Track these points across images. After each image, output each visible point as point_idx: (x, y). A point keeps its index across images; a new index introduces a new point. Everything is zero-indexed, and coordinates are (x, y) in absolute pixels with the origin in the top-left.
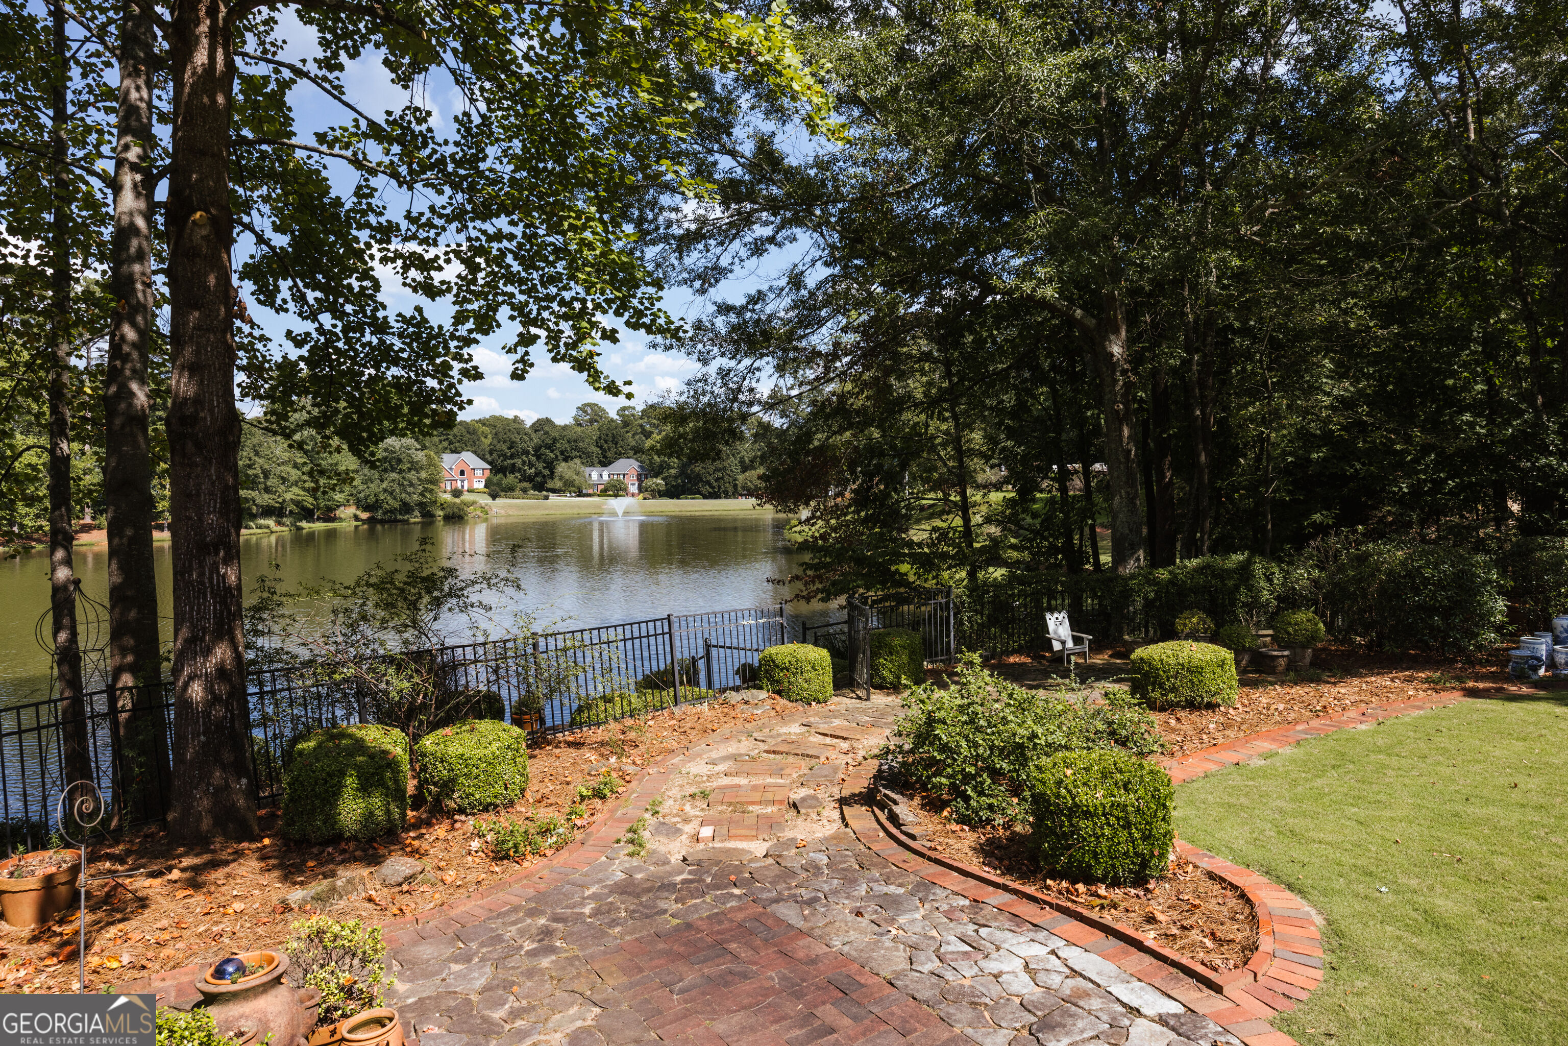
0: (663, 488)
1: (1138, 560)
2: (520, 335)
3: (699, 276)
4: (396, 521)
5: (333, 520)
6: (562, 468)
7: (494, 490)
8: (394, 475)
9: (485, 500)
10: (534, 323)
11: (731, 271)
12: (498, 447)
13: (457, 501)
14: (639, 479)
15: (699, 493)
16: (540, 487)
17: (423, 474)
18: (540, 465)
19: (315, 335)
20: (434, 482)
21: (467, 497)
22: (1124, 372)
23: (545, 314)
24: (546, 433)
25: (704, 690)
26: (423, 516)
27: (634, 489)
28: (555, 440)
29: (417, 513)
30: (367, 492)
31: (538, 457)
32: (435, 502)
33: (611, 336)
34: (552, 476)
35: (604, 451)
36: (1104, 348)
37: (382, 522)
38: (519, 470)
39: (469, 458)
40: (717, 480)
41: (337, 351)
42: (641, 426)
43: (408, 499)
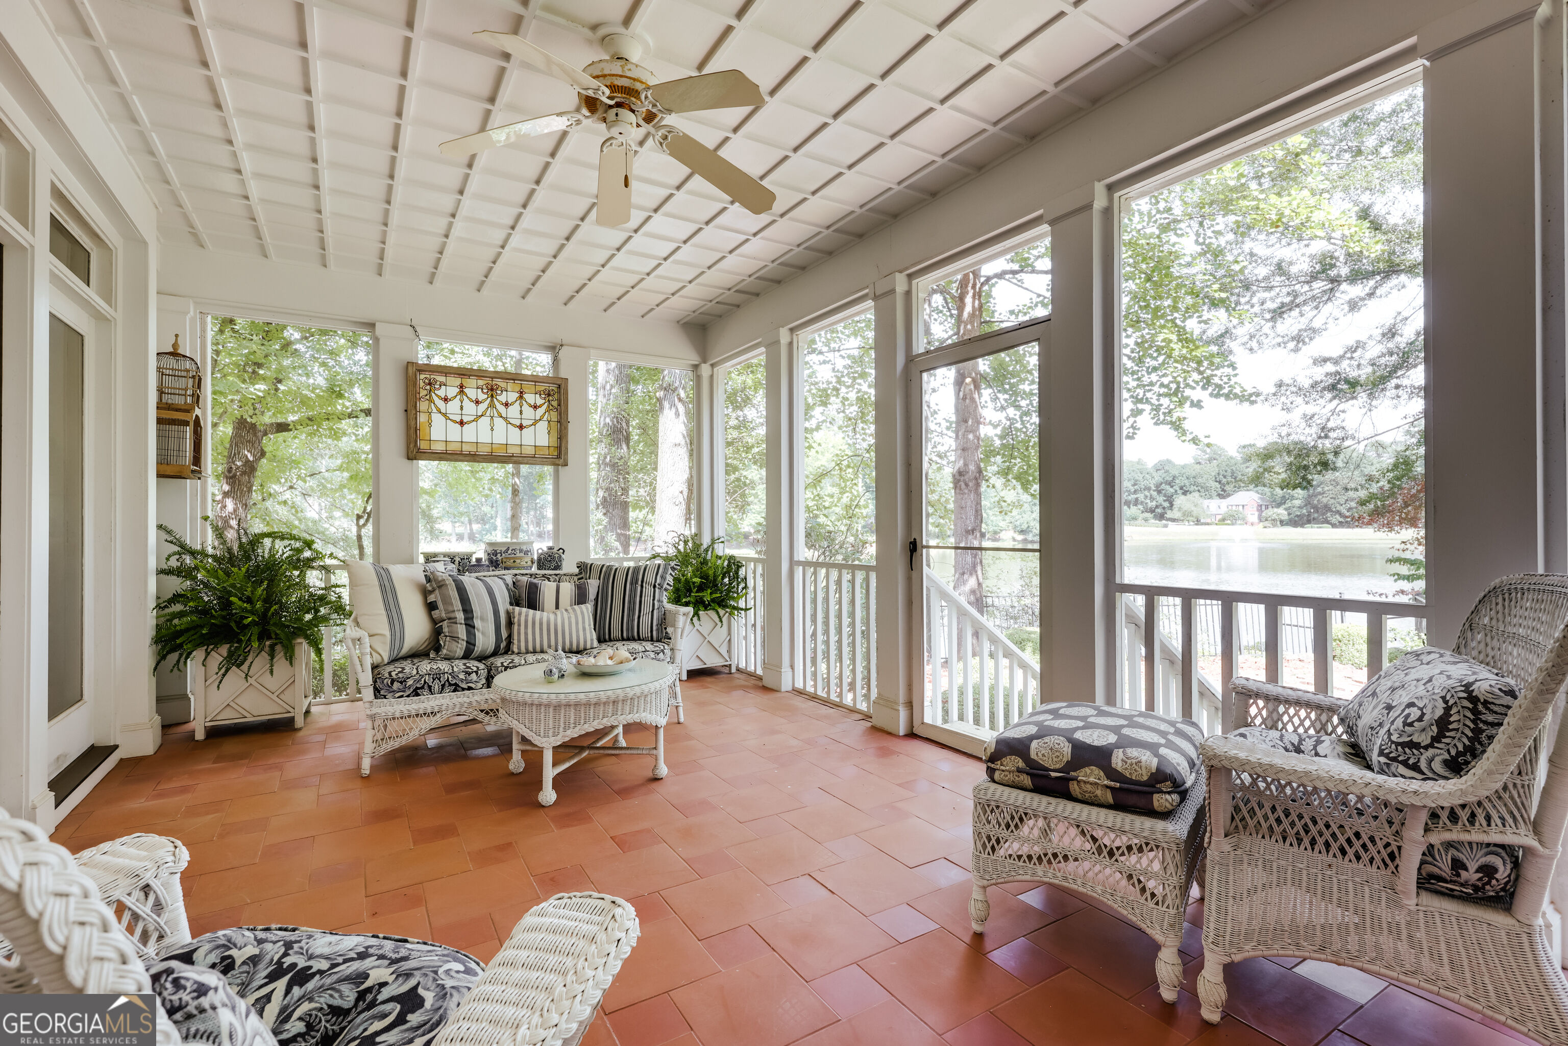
0: (1285, 518)
2: (1132, 410)
3: (1293, 339)
10: (1140, 401)
11: (1326, 330)
14: (1260, 508)
16: (1161, 517)
18: (1161, 499)
19: (1004, 421)
23: (1149, 395)
24: (1167, 472)
27: (1254, 519)
28: (1174, 478)
30: (1022, 521)
33: (1197, 405)
34: (1171, 507)
35: (1223, 485)
38: (1142, 503)
41: (1017, 430)
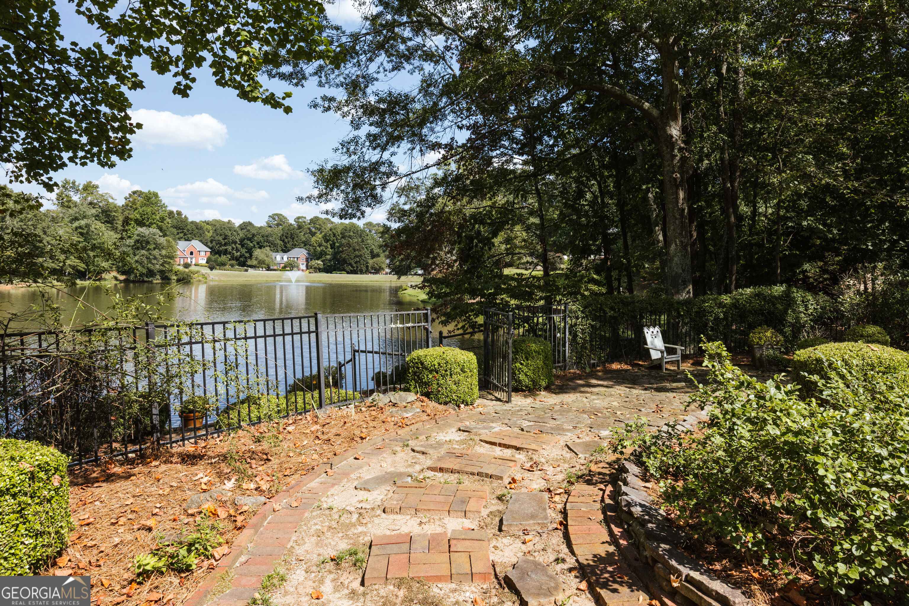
0: (322, 267)
1: (689, 292)
4: (144, 282)
5: (99, 280)
6: (257, 252)
7: (212, 265)
8: (144, 252)
9: (208, 271)
12: (216, 238)
13: (187, 270)
14: (307, 260)
15: (344, 270)
16: (243, 264)
17: (164, 252)
18: (244, 251)
20: (172, 257)
21: (193, 268)
22: (681, 150)
24: (249, 231)
25: (350, 392)
26: (162, 279)
27: (303, 267)
28: (254, 235)
29: (158, 277)
31: (243, 246)
32: (171, 271)
34: (251, 257)
35: (285, 243)
36: (665, 131)
37: (134, 282)
38: (230, 253)
39: (197, 244)
40: (356, 263)
42: (309, 229)
43: (152, 267)
